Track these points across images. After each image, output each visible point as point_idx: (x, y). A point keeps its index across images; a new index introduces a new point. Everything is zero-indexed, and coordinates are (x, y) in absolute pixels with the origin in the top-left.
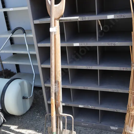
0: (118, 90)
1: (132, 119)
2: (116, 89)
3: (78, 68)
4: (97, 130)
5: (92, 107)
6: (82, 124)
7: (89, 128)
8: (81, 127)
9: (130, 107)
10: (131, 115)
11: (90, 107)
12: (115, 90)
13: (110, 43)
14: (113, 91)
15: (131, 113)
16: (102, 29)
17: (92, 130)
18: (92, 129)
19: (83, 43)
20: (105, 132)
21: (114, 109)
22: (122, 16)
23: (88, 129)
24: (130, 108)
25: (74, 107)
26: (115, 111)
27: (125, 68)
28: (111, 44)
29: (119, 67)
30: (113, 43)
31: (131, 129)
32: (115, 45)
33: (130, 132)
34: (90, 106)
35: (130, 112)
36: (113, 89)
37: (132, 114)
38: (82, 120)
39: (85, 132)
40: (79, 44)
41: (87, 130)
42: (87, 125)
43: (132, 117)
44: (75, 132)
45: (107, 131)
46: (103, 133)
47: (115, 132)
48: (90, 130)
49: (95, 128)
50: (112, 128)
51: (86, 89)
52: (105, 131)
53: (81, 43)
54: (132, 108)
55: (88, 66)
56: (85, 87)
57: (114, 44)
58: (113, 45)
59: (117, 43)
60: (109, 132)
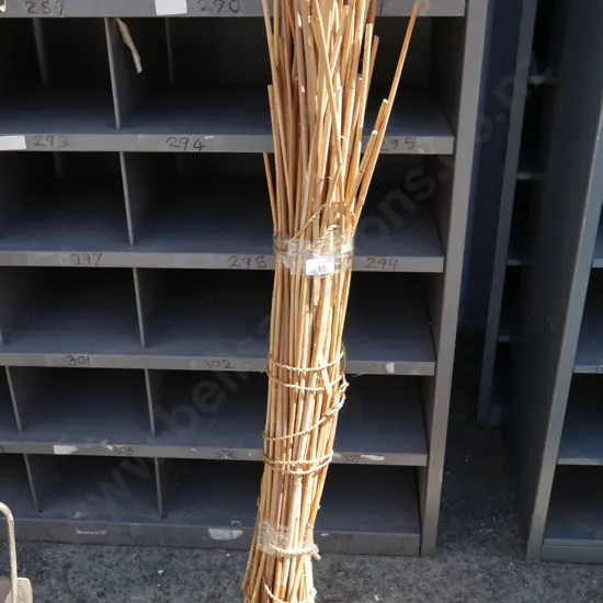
0: (230, 359)
1: (283, 492)
2: (220, 359)
3: (30, 263)
4: (151, 551)
5: (118, 446)
6: (79, 532)
7: (114, 548)
8: (72, 548)
9: (274, 436)
10: (280, 473)
11: (110, 449)
12: (216, 364)
13: (178, 137)
14: (207, 368)
15: (281, 466)
16: (139, 69)
17: (127, 553)
18: (124, 548)
19: (45, 136)
20: (187, 557)
21: (220, 450)
22: (227, 6)
23: (109, 552)
24: (274, 442)
25: (30, 456)
26: (226, 457)
27: (253, 257)
28: (184, 141)
29: (230, 255)
30: (192, 137)
31: (282, 536)
32: (203, 151)
33: (279, 549)
34: (109, 443)
35: (273, 458)
36: (210, 359)
37: (284, 468)
38: (78, 514)
39: (91, 567)
40: (27, 141)
41: (100, 556)
42: (103, 533)
43: (284, 482)
44: (26, 582)
45: (196, 552)
46: (174, 560)
47: (228, 550)
48: (118, 556)
49: (139, 543)
50: (218, 533)
51: (78, 366)
52: (187, 552)
53: (32, 136)
54: (282, 442)
55: (80, 253)
56: (76, 356)
57: (197, 145)
58: (190, 149)
59: (211, 137)
60: (203, 552)
